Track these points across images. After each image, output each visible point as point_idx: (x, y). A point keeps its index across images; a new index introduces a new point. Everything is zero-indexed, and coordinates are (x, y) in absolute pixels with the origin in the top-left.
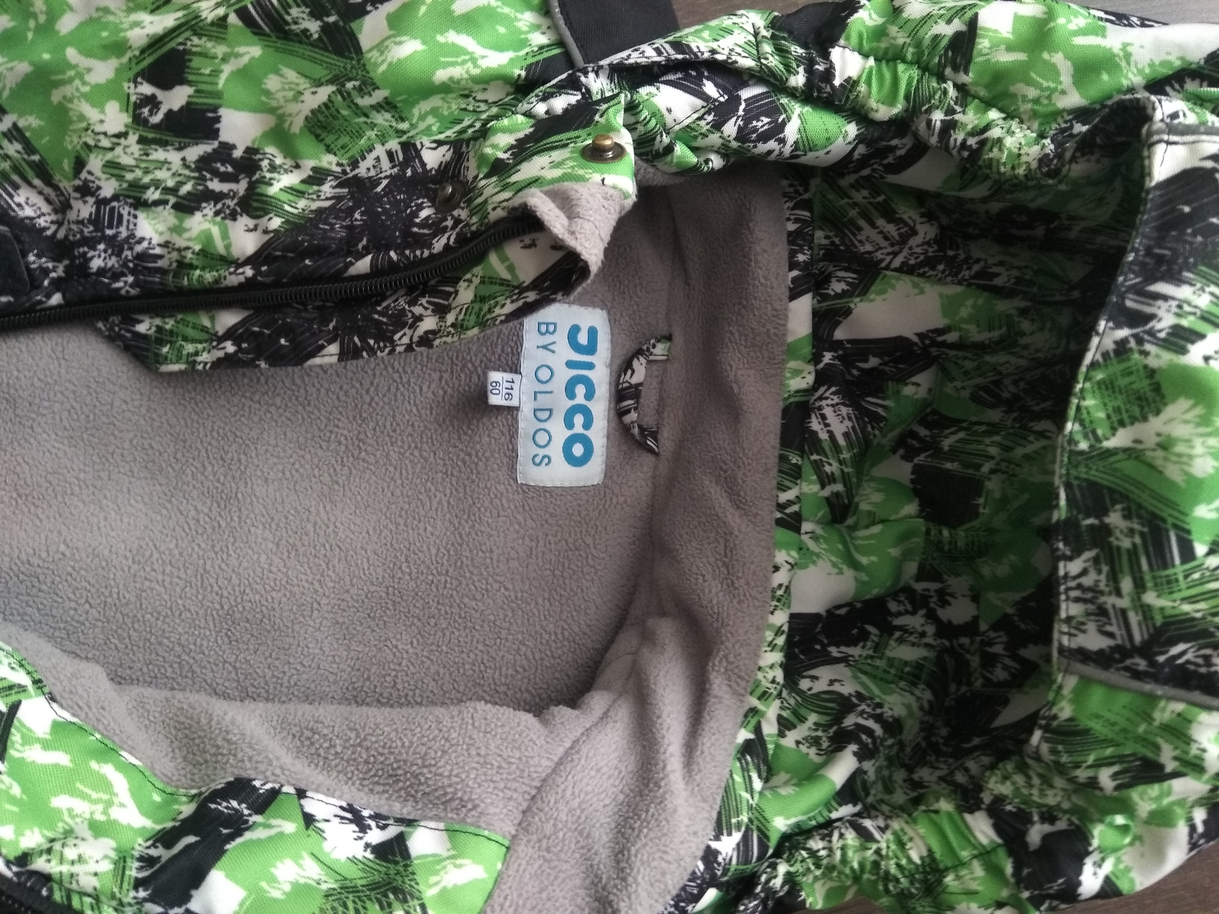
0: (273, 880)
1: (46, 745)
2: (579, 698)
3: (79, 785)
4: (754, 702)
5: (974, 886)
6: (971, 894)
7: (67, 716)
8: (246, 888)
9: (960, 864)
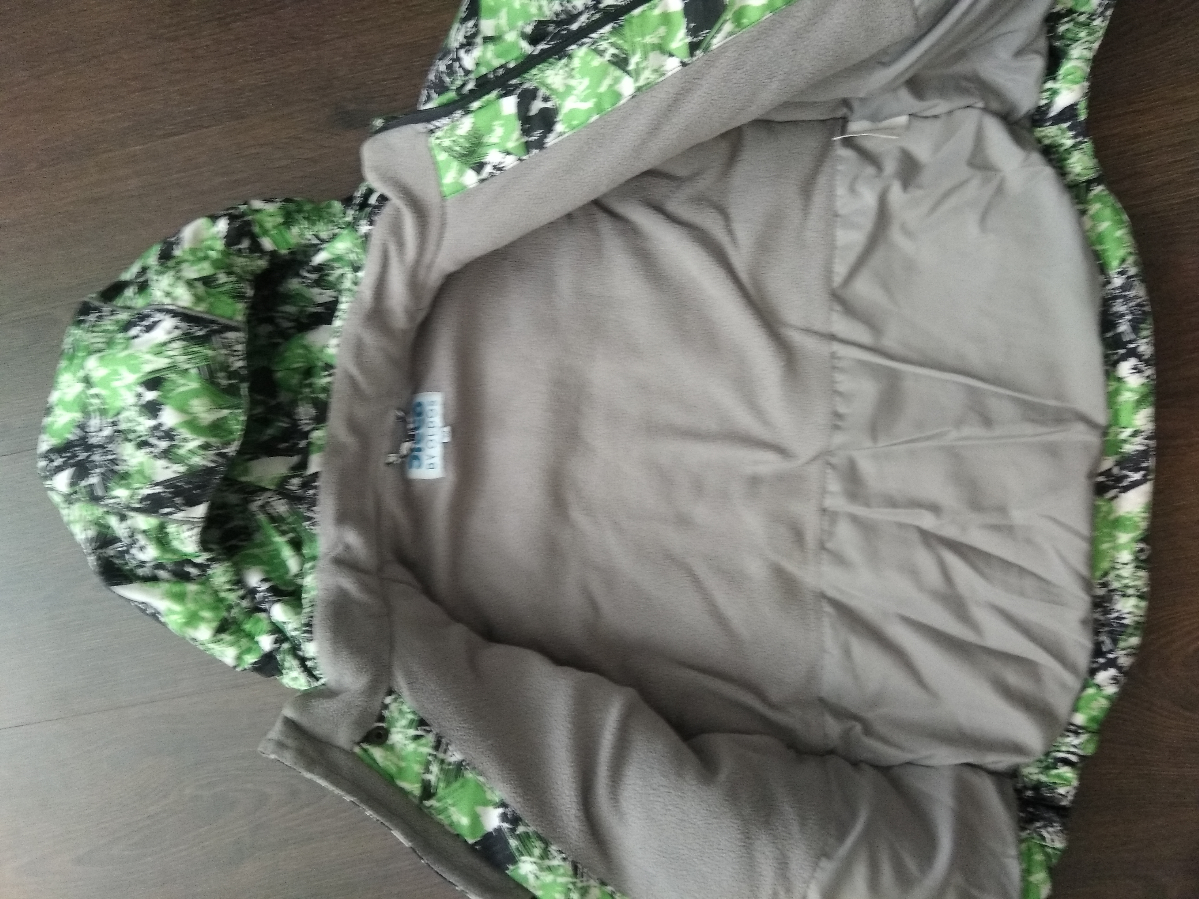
0: (502, 126)
1: (611, 86)
2: (446, 282)
3: (590, 91)
4: (355, 288)
5: (270, 219)
6: (272, 215)
7: (623, 101)
8: (504, 116)
9: (275, 227)
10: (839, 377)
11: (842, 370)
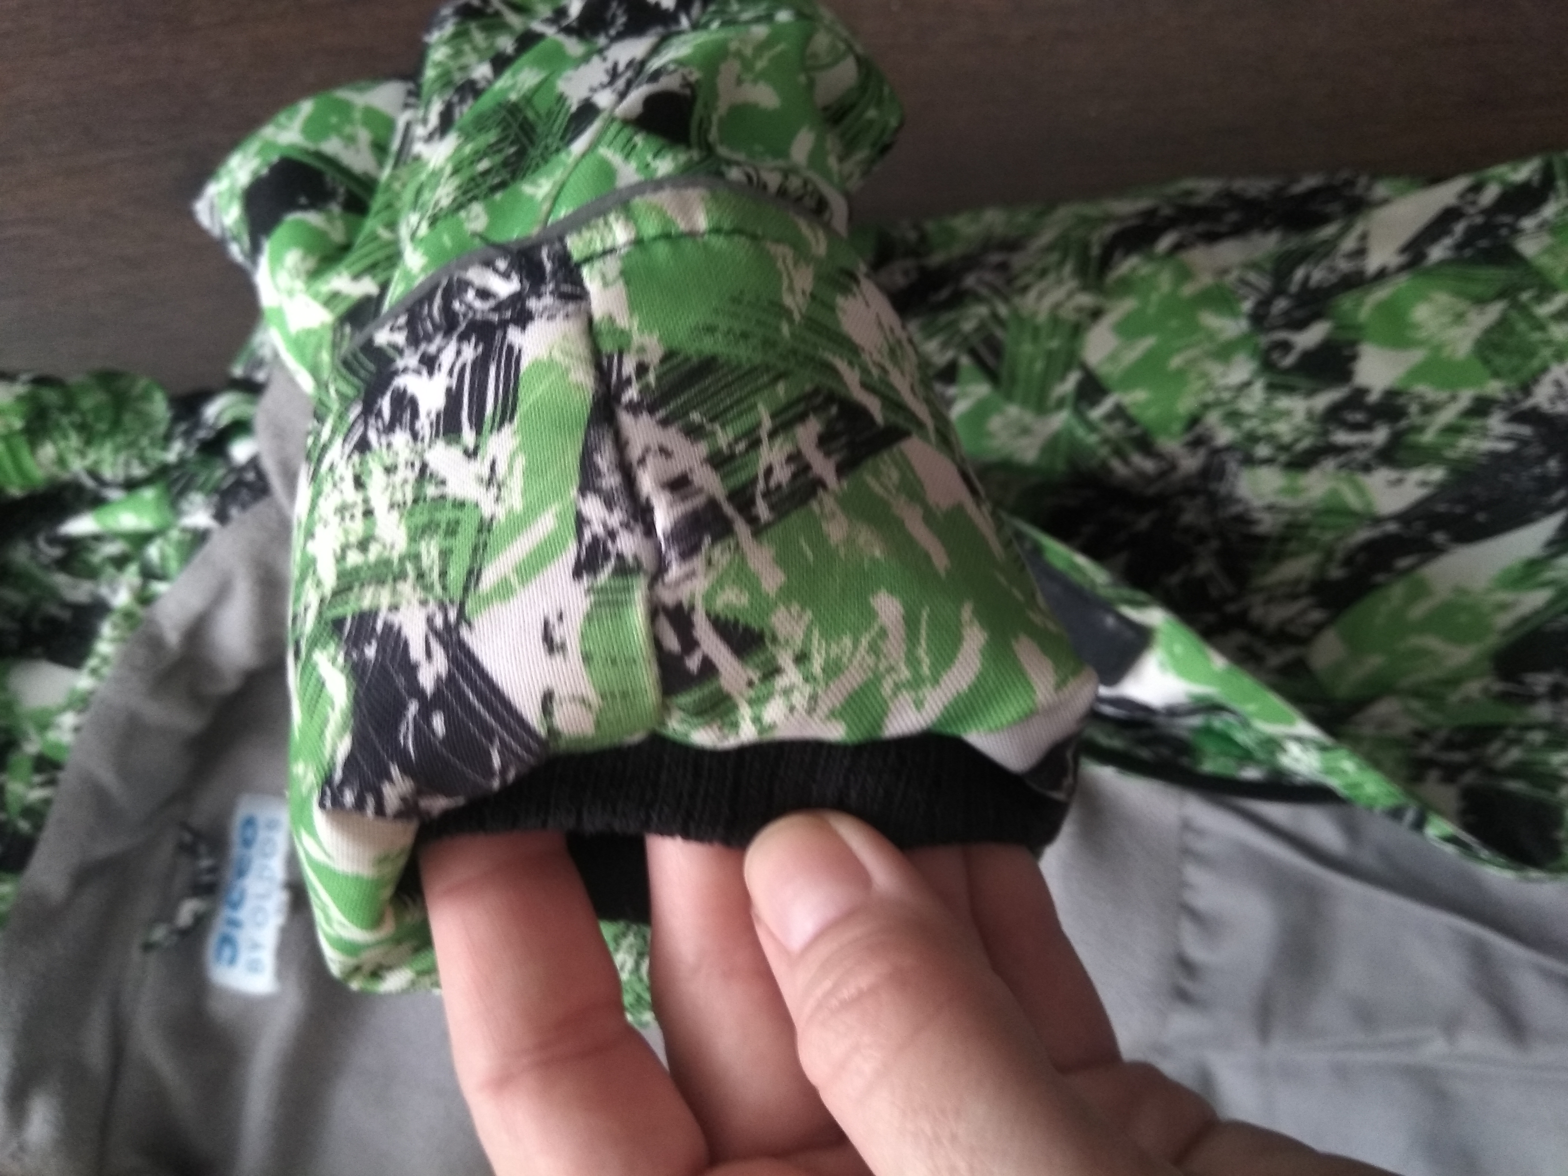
10: (1194, 874)
11: (1200, 859)
